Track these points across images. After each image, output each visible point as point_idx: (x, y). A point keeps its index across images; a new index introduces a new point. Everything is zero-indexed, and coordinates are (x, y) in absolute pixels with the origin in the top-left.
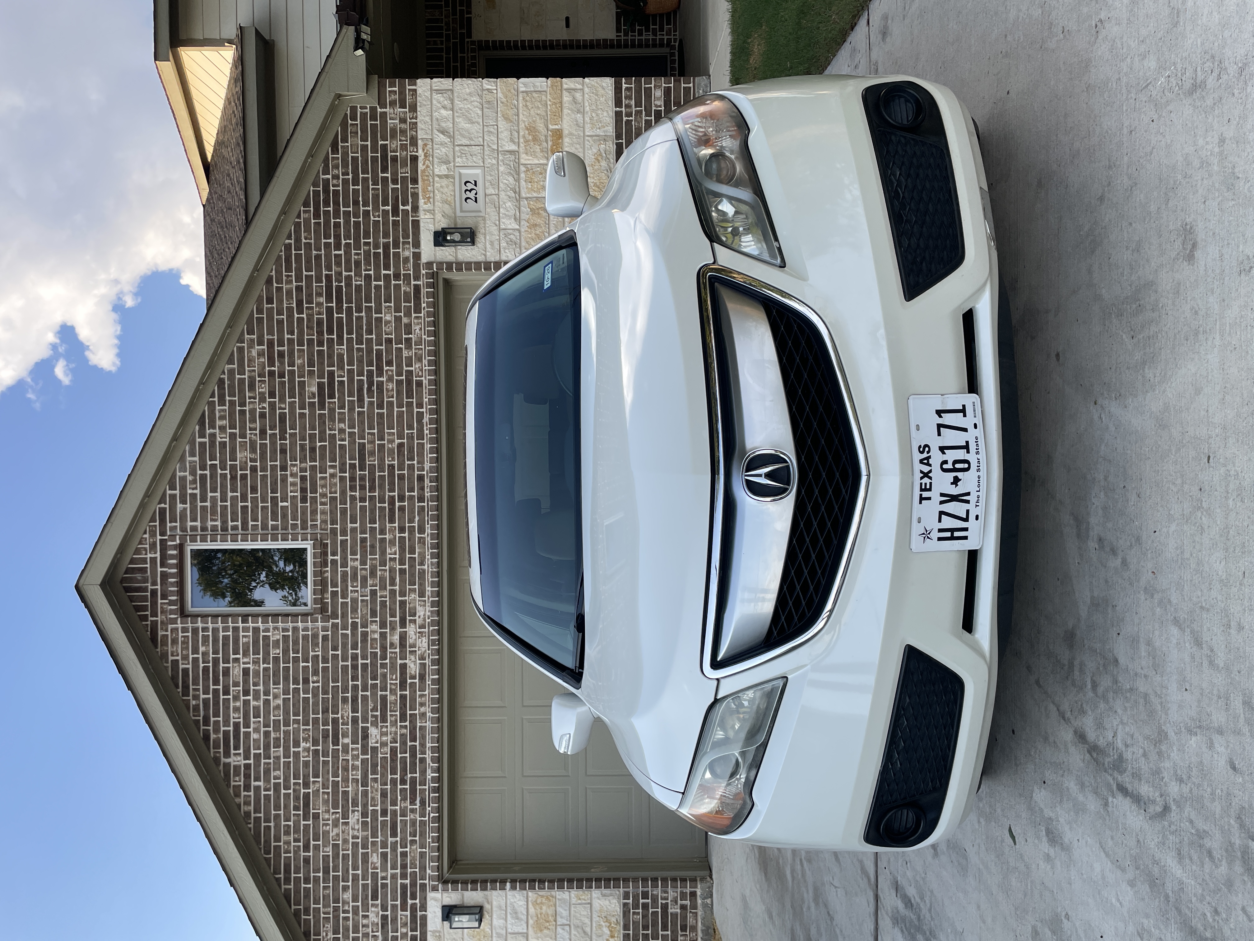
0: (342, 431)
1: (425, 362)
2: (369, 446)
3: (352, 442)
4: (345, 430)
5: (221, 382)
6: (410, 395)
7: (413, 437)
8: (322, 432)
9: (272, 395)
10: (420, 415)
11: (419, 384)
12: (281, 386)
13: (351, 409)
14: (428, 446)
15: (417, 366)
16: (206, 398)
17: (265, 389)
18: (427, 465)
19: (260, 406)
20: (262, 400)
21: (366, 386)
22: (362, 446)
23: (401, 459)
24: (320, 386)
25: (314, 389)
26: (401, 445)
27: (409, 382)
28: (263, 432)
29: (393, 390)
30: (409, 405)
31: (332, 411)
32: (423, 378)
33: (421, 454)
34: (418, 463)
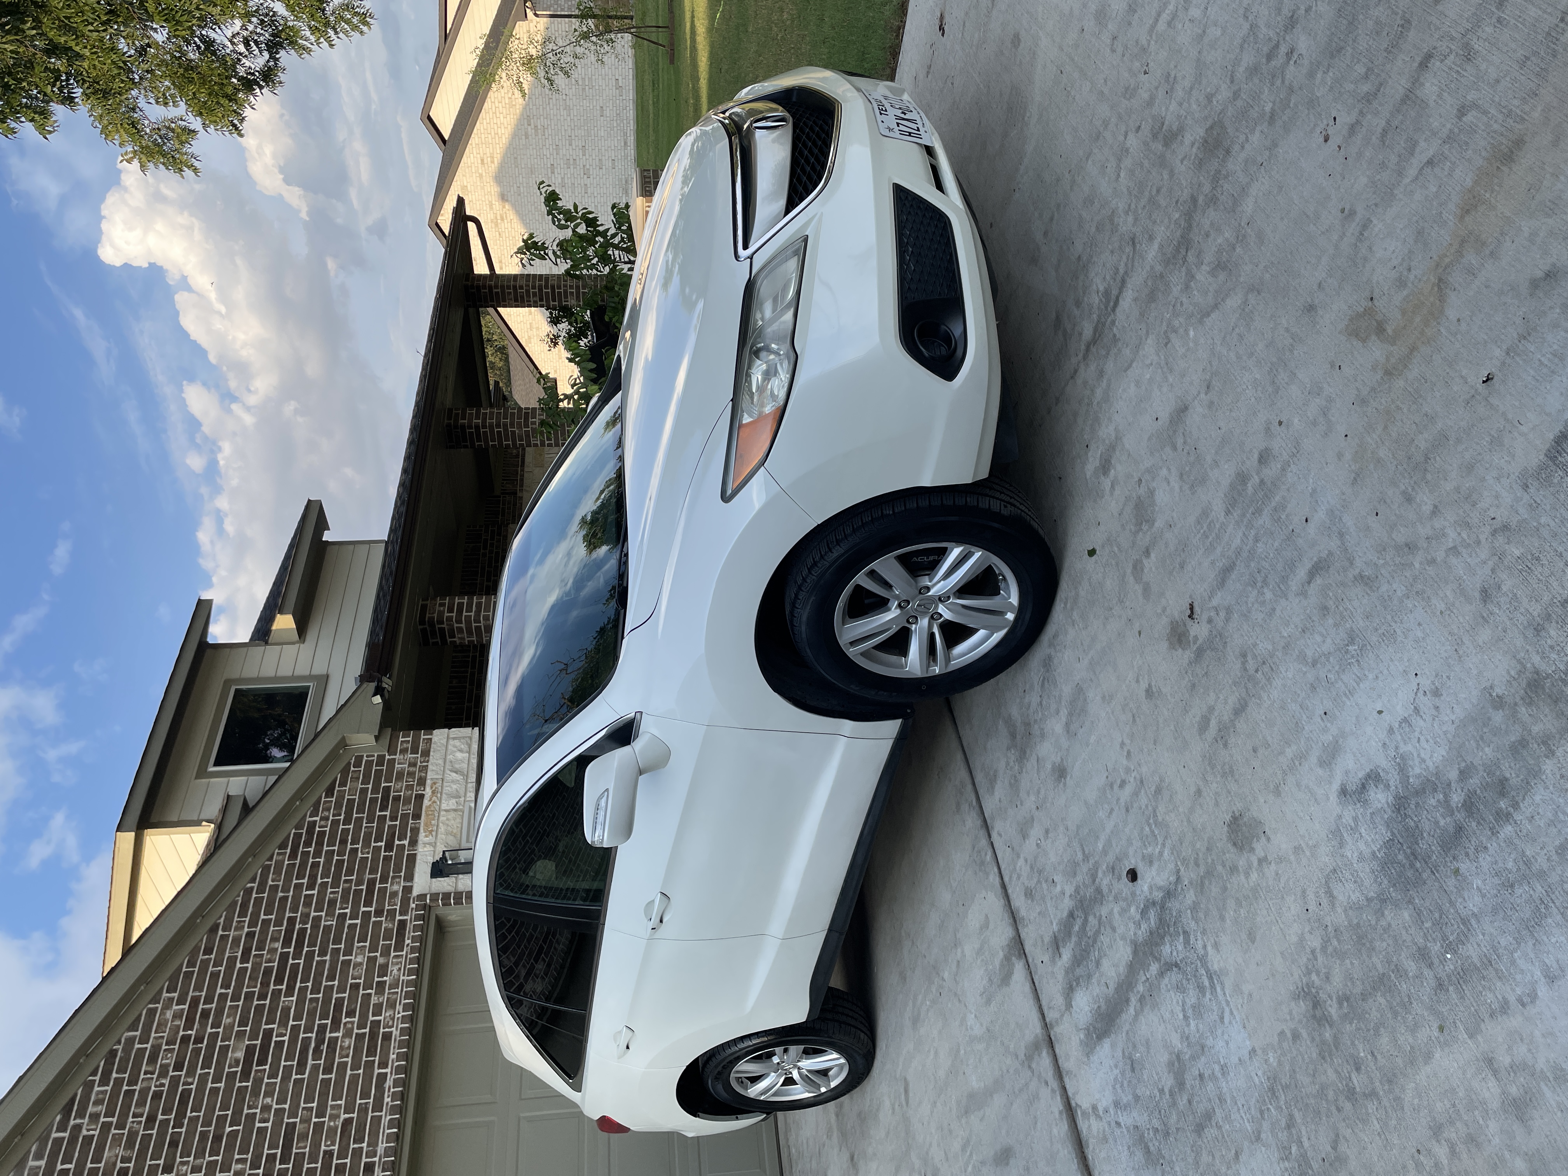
0: (266, 1108)
1: (399, 1008)
2: (302, 1126)
3: (277, 1123)
4: (271, 1106)
5: (113, 1053)
6: (371, 1052)
7: (367, 1109)
8: (238, 1112)
9: (178, 1067)
10: (382, 1078)
11: (387, 1037)
12: (194, 1053)
13: (286, 1078)
14: (386, 1119)
15: (387, 1014)
16: (84, 1075)
17: (171, 1060)
18: (381, 1147)
19: (158, 1083)
20: (163, 1073)
21: (313, 1045)
22: (291, 1127)
23: (344, 1143)
24: (250, 1050)
25: (240, 1055)
26: (347, 1122)
27: (373, 1035)
28: (151, 1119)
29: (349, 1047)
30: (370, 1065)
31: (258, 1082)
32: (394, 1029)
33: (374, 1134)
34: (368, 1146)
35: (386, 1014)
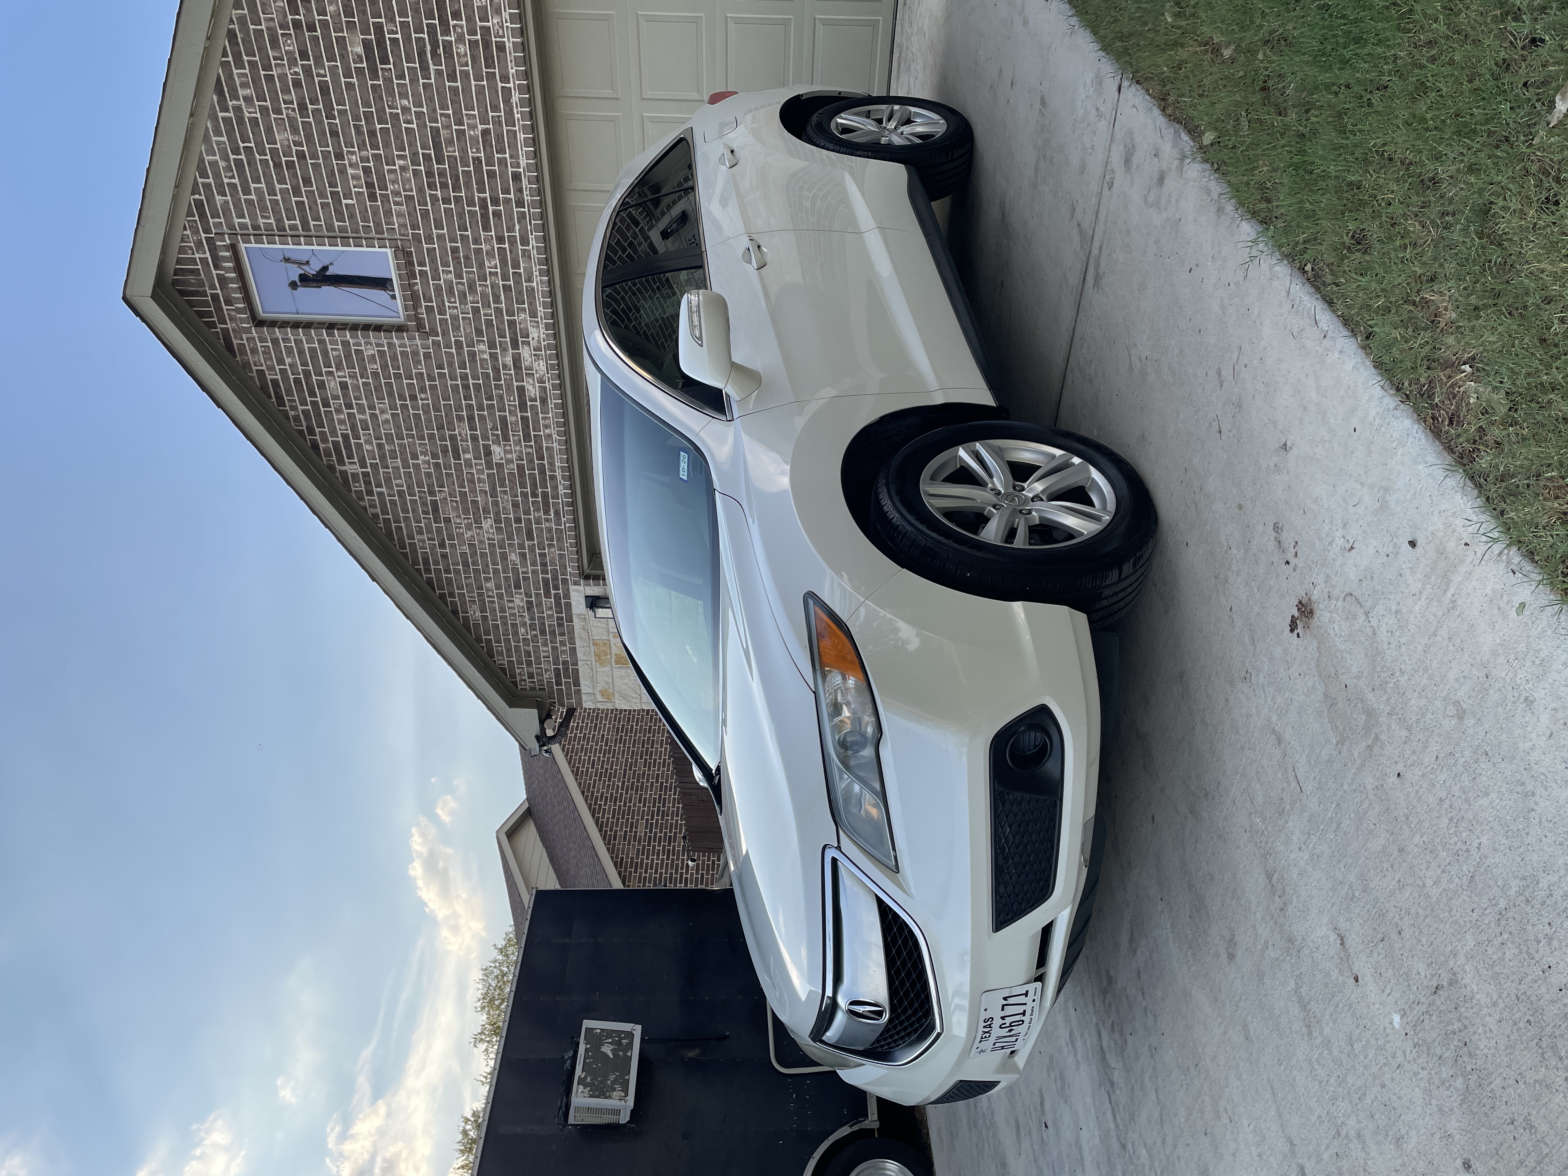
0: (406, 110)
1: (506, 15)
2: (445, 132)
3: (422, 126)
4: (410, 109)
5: (231, 35)
6: (489, 64)
7: (500, 123)
8: (381, 111)
9: (304, 55)
10: (507, 92)
11: (501, 47)
12: (313, 42)
13: (414, 80)
14: (521, 136)
15: (495, 21)
16: (218, 58)
17: (291, 46)
18: (523, 162)
19: (292, 71)
20: (292, 62)
21: (429, 48)
22: (436, 132)
23: (488, 152)
24: (367, 44)
25: (360, 50)
26: (486, 132)
27: (487, 44)
28: (302, 107)
29: (466, 55)
30: (491, 76)
31: (388, 81)
32: (505, 39)
33: (513, 146)
34: (511, 157)
35: (492, 22)
